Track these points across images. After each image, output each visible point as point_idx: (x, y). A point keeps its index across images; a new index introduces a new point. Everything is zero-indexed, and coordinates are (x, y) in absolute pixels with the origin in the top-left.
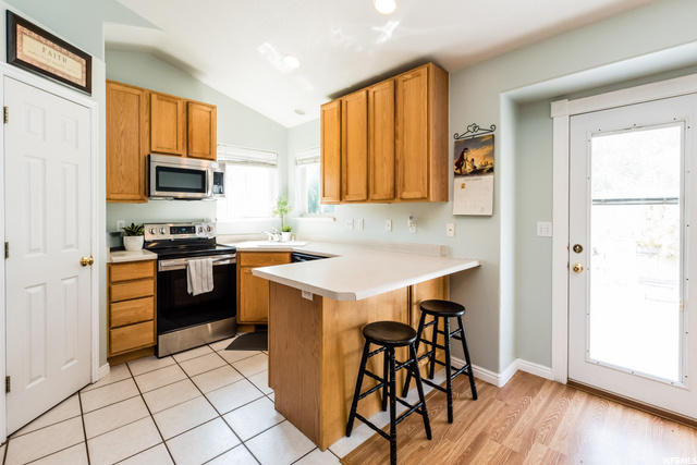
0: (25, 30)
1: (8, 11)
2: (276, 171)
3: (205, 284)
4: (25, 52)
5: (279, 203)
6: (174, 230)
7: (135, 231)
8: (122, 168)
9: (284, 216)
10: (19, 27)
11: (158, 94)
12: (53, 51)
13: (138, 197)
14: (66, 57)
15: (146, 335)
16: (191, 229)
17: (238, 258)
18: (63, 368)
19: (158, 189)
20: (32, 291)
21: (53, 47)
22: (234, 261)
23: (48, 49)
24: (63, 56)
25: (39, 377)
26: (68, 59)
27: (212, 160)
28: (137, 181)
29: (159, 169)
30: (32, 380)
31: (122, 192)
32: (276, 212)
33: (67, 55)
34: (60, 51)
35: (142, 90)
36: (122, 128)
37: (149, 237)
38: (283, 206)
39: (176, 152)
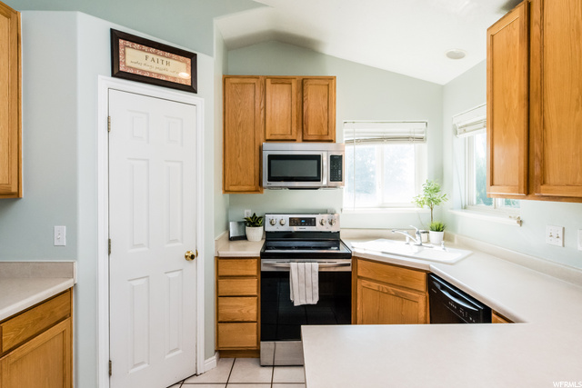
0: (128, 43)
1: (111, 30)
2: (424, 146)
3: (309, 294)
4: (128, 63)
5: (427, 190)
6: (293, 222)
7: (255, 221)
8: (240, 159)
9: (435, 206)
10: (121, 42)
11: (272, 78)
12: (156, 57)
13: (253, 188)
14: (168, 60)
15: (249, 336)
16: (311, 222)
17: (354, 265)
18: (167, 357)
19: (271, 179)
20: (135, 283)
21: (156, 53)
22: (348, 269)
23: (151, 56)
24: (165, 59)
25: (142, 363)
26: (171, 61)
27: (331, 141)
28: (253, 172)
29: (271, 157)
30: (135, 366)
31: (239, 184)
32: (421, 203)
33: (170, 58)
34: (164, 56)
35: (257, 78)
36: (239, 120)
37: (269, 228)
38: (434, 194)
39: (290, 138)
